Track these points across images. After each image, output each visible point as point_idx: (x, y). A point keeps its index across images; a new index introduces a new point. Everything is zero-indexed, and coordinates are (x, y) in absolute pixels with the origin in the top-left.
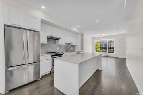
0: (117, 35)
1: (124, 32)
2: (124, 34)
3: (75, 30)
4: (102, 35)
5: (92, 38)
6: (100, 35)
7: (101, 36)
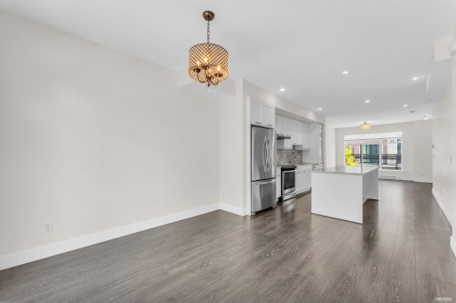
0: (412, 123)
1: (428, 117)
2: (430, 121)
3: (311, 117)
4: (368, 122)
5: (337, 130)
6: (362, 123)
7: (365, 127)
